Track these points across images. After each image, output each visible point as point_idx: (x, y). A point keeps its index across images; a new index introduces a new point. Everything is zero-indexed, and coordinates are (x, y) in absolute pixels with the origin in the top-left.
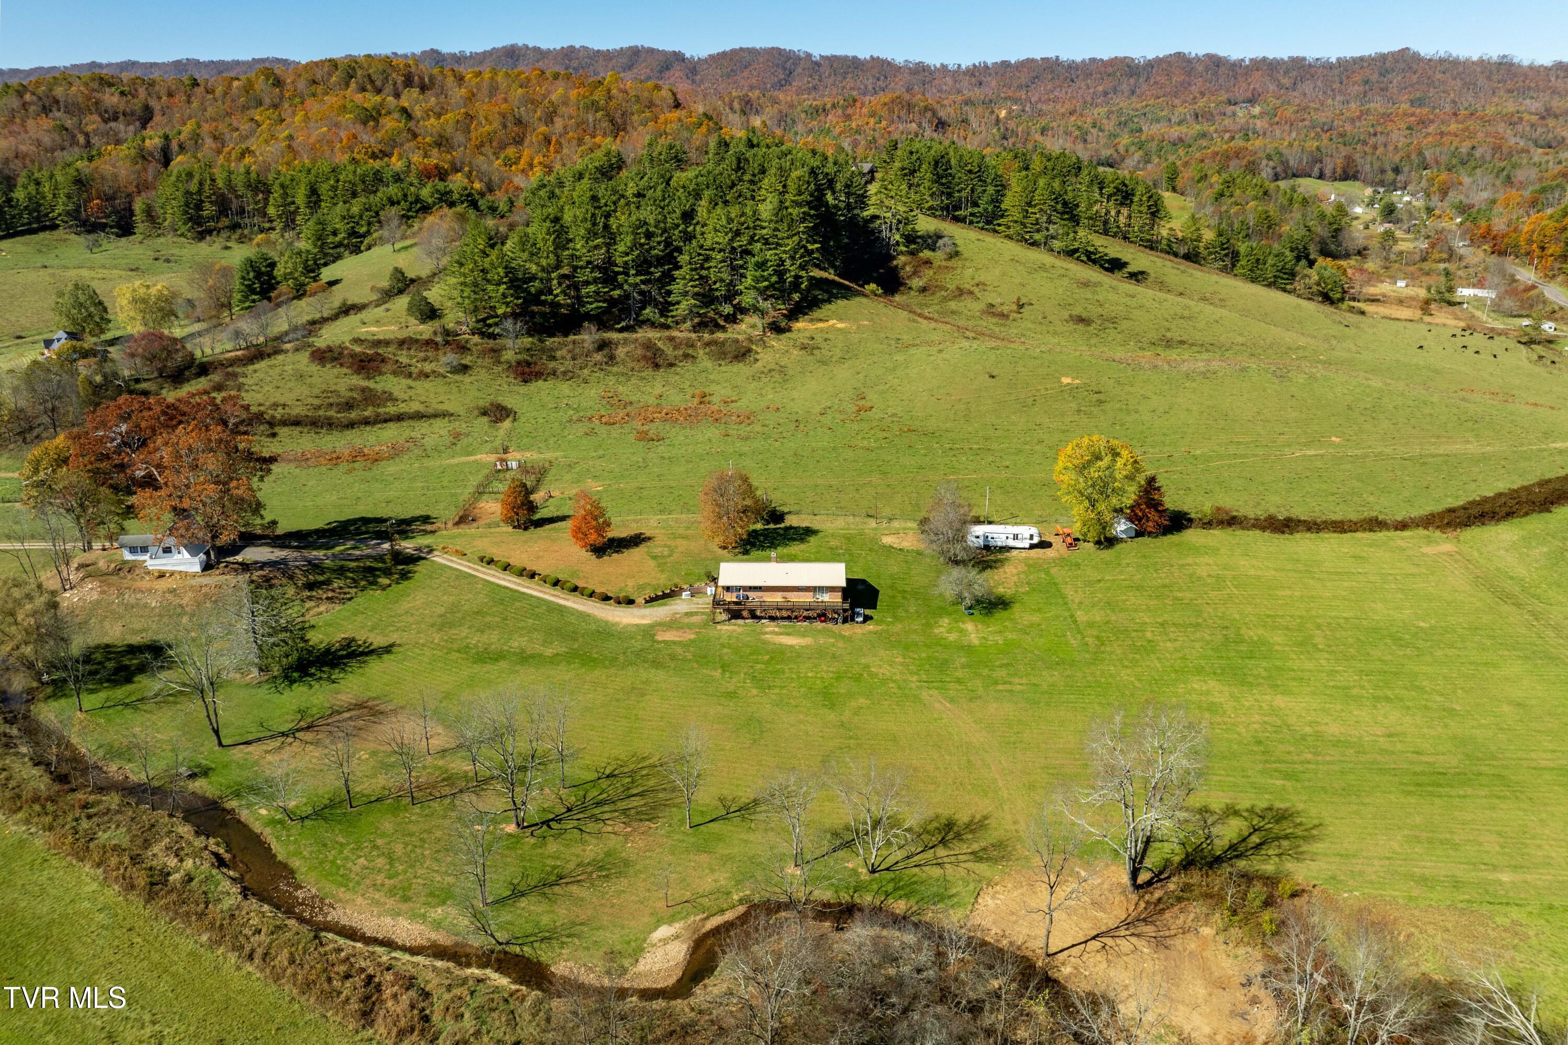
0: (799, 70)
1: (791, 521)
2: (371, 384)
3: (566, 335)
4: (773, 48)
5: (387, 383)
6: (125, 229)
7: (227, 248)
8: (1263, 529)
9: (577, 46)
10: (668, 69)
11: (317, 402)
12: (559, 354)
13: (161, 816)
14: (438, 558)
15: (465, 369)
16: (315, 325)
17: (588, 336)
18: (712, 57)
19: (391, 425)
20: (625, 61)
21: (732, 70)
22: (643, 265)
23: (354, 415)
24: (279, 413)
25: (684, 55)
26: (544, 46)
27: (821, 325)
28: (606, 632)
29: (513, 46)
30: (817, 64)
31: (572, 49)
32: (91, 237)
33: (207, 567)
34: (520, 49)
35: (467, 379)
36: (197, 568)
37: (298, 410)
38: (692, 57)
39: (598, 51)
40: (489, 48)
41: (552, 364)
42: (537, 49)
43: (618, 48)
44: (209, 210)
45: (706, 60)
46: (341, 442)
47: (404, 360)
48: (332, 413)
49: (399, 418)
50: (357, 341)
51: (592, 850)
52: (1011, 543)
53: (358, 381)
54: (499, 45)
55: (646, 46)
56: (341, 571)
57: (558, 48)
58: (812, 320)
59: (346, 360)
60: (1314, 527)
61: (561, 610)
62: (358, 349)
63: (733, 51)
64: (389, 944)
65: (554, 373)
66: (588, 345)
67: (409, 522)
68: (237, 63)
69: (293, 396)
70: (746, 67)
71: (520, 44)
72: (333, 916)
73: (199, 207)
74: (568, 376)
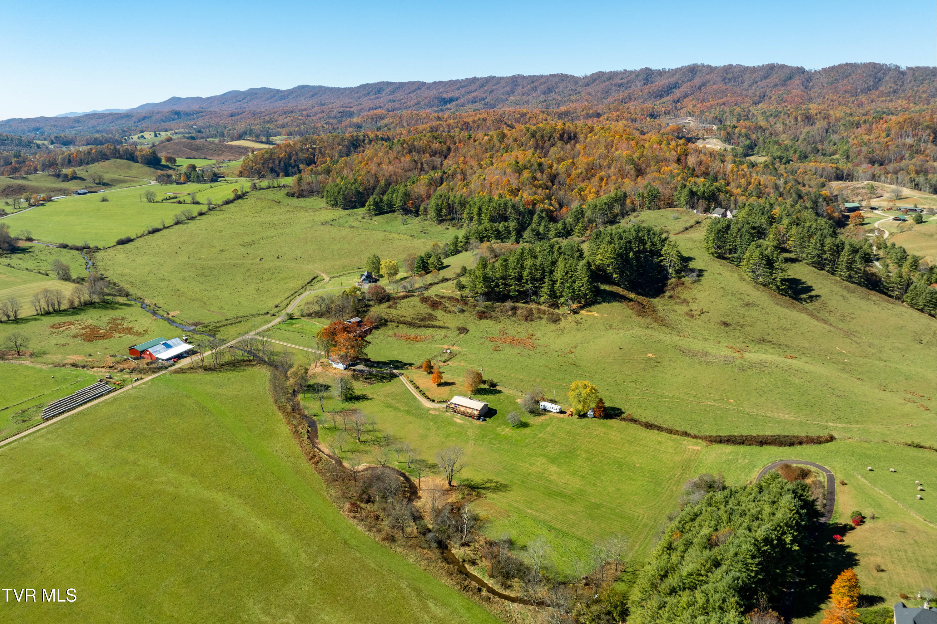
0: (887, 78)
1: (498, 388)
2: (433, 312)
3: (503, 302)
4: (870, 63)
5: (439, 313)
6: (417, 214)
7: (447, 229)
8: (642, 426)
9: (734, 64)
10: (791, 78)
11: (414, 317)
12: (497, 310)
13: (305, 422)
14: (401, 378)
15: (463, 311)
16: (427, 287)
17: (509, 304)
18: (824, 70)
19: (431, 329)
20: (763, 73)
21: (836, 79)
22: (534, 280)
23: (423, 323)
24: (402, 319)
25: (804, 69)
26: (713, 64)
27: (590, 313)
28: (419, 407)
29: (694, 65)
30: (903, 73)
31: (731, 66)
32: (405, 217)
33: (346, 369)
34: (698, 66)
35: (462, 315)
36: (343, 369)
37: (408, 319)
38: (811, 70)
39: (747, 67)
40: (680, 66)
41: (493, 314)
42: (709, 67)
43: (761, 65)
44: (444, 212)
45: (819, 72)
46: (413, 332)
47: (447, 305)
48: (417, 321)
49: (434, 327)
50: (437, 295)
51: (367, 449)
52: (551, 410)
53: (430, 311)
54: (686, 64)
55: (780, 63)
56: (376, 376)
57: (722, 65)
58: (587, 311)
59: (429, 302)
60: (659, 428)
61: (415, 399)
62: (436, 298)
63: (841, 66)
64: (323, 452)
65: (491, 317)
66: (508, 308)
67: (406, 364)
68: (542, 76)
69: (408, 313)
70: (847, 77)
71: (699, 63)
72: (319, 446)
73: (441, 210)
74: (496, 319)
